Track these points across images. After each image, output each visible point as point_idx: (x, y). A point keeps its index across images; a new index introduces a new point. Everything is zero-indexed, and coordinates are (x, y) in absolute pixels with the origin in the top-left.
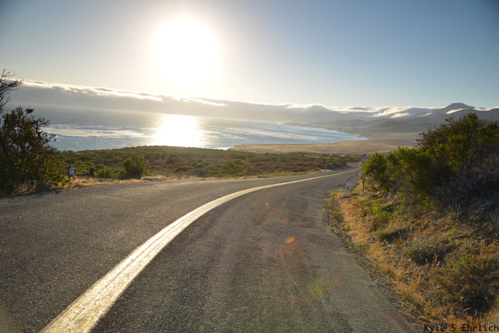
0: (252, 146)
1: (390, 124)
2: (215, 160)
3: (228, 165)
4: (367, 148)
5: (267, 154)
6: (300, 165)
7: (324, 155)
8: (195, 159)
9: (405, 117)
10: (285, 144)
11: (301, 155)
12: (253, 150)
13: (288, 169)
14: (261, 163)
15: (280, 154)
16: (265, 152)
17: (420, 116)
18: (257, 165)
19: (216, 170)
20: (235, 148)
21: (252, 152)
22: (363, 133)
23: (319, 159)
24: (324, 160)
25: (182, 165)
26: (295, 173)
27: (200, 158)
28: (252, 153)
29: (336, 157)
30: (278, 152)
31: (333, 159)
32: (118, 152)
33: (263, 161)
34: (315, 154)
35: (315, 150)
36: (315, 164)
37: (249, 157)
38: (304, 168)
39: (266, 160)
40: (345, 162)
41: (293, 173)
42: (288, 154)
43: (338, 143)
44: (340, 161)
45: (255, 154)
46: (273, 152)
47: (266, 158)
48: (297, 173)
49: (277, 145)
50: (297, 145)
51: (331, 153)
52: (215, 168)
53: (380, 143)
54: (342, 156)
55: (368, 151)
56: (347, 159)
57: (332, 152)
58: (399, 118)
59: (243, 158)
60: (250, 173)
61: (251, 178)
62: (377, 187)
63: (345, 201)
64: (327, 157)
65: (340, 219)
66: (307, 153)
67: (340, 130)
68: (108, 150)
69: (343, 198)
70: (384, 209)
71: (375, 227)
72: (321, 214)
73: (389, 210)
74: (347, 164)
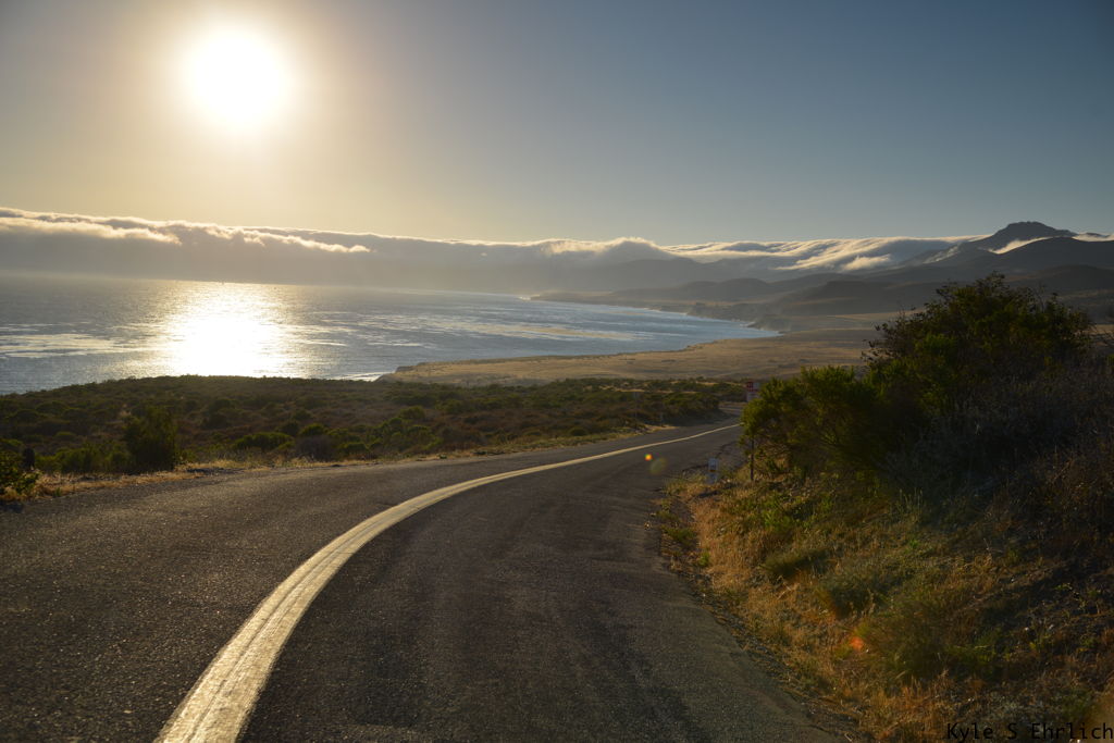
1: (837, 288)
2: (347, 411)
3: (386, 425)
4: (776, 359)
5: (494, 388)
6: (588, 415)
7: (657, 384)
8: (287, 412)
9: (878, 267)
11: (590, 388)
13: (555, 427)
14: (477, 414)
16: (489, 383)
17: (917, 263)
18: (467, 421)
19: (352, 439)
20: (400, 375)
22: (766, 318)
23: (642, 396)
24: (655, 398)
25: (250, 430)
26: (575, 438)
27: (302, 409)
28: (453, 385)
29: (691, 387)
31: (681, 396)
32: (50, 401)
33: (484, 408)
34: (631, 382)
36: (632, 411)
37: (443, 398)
38: (601, 424)
39: (494, 406)
40: (716, 403)
41: (570, 439)
42: (556, 385)
43: (695, 348)
44: (701, 400)
45: (459, 388)
46: (510, 382)
47: (491, 400)
48: (581, 438)
49: (522, 360)
50: (578, 357)
51: (677, 378)
52: (352, 434)
53: (813, 343)
55: (780, 366)
56: (720, 394)
57: (679, 376)
58: (862, 270)
59: (425, 401)
60: (450, 443)
61: (458, 457)
62: (781, 462)
63: (706, 503)
64: (665, 389)
65: (687, 542)
66: (608, 382)
67: (699, 310)
68: (14, 396)
69: (702, 496)
70: (787, 514)
71: (764, 553)
72: (641, 532)
73: (800, 514)
74: (722, 406)
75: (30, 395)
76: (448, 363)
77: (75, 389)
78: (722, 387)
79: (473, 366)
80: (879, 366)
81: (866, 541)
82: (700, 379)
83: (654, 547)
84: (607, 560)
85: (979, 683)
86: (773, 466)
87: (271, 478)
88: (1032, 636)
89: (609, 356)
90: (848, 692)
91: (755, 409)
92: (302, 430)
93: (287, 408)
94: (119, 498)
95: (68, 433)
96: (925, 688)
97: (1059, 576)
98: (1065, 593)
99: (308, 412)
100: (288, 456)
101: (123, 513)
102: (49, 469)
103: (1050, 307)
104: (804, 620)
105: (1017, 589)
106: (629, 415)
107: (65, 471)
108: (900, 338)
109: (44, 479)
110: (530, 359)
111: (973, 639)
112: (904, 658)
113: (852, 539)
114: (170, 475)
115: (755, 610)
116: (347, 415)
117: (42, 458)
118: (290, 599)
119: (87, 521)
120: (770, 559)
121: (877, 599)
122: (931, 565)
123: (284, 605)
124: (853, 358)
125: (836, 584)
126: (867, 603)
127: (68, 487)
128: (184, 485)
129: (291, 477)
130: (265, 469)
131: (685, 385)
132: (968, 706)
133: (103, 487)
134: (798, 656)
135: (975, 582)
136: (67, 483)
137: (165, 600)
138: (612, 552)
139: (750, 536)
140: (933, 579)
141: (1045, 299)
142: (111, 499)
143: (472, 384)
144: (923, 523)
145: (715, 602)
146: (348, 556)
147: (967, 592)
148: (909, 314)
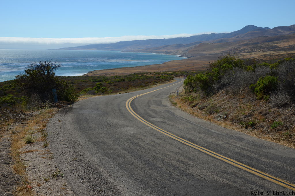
0: (101, 72)
7: (157, 73)
10: (126, 67)
12: (102, 74)
15: (125, 75)
21: (102, 76)
23: (154, 76)
34: (151, 73)
35: (149, 70)
38: (147, 84)
42: (131, 75)
54: (170, 72)
64: (159, 74)
66: (145, 73)
78: (174, 73)
106: (153, 82)
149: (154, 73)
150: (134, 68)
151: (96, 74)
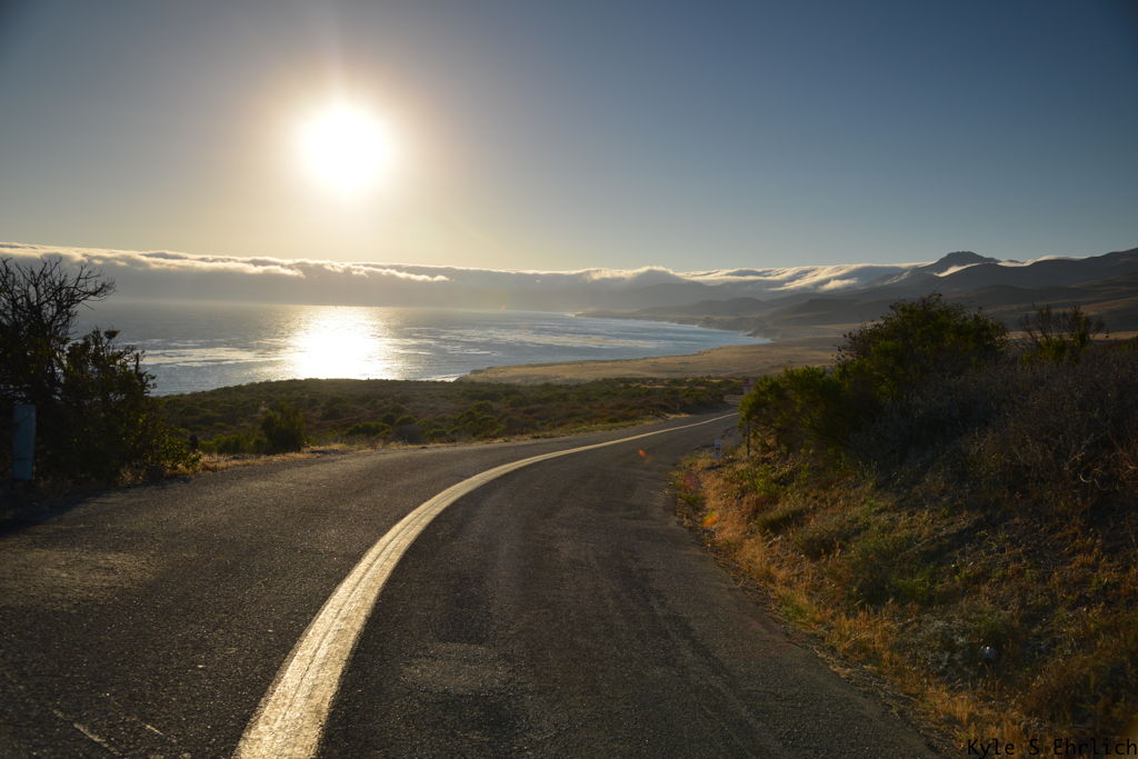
0: (511, 371)
1: (816, 304)
2: (431, 405)
3: (462, 416)
4: (769, 360)
5: (547, 386)
6: (621, 407)
7: (675, 382)
8: (385, 406)
9: (848, 288)
10: (586, 362)
11: (622, 385)
12: (516, 377)
13: (595, 416)
14: (534, 406)
15: (576, 383)
16: (542, 382)
17: (878, 284)
18: (525, 412)
19: (436, 427)
20: (473, 376)
21: (512, 382)
22: (761, 329)
23: (664, 391)
24: (675, 392)
25: (358, 420)
26: (610, 425)
28: (514, 384)
29: (701, 384)
30: (571, 380)
31: (693, 391)
32: (209, 399)
33: (538, 401)
34: (655, 380)
35: (654, 371)
36: (655, 403)
37: (507, 394)
38: (631, 413)
39: (547, 400)
40: (722, 396)
41: (606, 426)
42: (596, 383)
44: (710, 394)
45: (519, 387)
46: (559, 381)
47: (545, 395)
48: (615, 425)
49: (569, 364)
50: (613, 361)
51: (690, 377)
52: (437, 423)
53: (797, 348)
54: (714, 381)
55: (773, 367)
56: (724, 389)
57: (691, 375)
59: (493, 397)
60: (512, 429)
61: (519, 440)
62: (770, 442)
63: (713, 474)
64: (681, 385)
65: (697, 506)
66: (637, 380)
67: (708, 323)
68: (182, 395)
69: (709, 469)
70: (775, 481)
71: (756, 512)
72: (661, 497)
73: (784, 481)
74: (726, 398)
75: (194, 395)
76: (509, 367)
77: (226, 390)
78: (727, 382)
79: (530, 369)
80: (844, 367)
81: (835, 502)
82: (709, 377)
83: (671, 508)
84: (634, 518)
85: (916, 607)
86: (764, 445)
87: (373, 458)
88: (957, 571)
89: (637, 360)
90: (818, 617)
91: (750, 401)
92: (398, 420)
93: (386, 403)
94: (261, 473)
95: (223, 424)
96: (876, 612)
97: (978, 525)
98: (982, 538)
99: (403, 406)
100: (387, 441)
101: (263, 484)
102: (209, 451)
103: (977, 318)
104: (786, 563)
105: (947, 536)
106: (652, 406)
107: (220, 452)
108: (861, 344)
109: (205, 458)
110: (574, 363)
111: (912, 574)
112: (861, 589)
113: (824, 500)
114: (298, 455)
115: (749, 556)
116: (432, 408)
117: (204, 442)
118: (389, 549)
119: (236, 489)
120: (760, 517)
121: (841, 547)
122: (884, 518)
123: (384, 553)
124: (825, 359)
125: (811, 535)
126: (834, 549)
127: (223, 464)
128: (308, 463)
129: (389, 456)
130: (369, 450)
131: (697, 382)
132: (907, 625)
133: (248, 464)
134: (781, 590)
135: (917, 530)
136: (222, 462)
137: (296, 550)
138: (638, 512)
139: (746, 499)
140: (884, 530)
141: (973, 312)
142: (253, 473)
143: (529, 383)
144: (878, 487)
145: (716, 549)
146: (432, 517)
147: (909, 539)
148: (869, 325)
149: (666, 382)
150: (609, 364)
151: (493, 376)
